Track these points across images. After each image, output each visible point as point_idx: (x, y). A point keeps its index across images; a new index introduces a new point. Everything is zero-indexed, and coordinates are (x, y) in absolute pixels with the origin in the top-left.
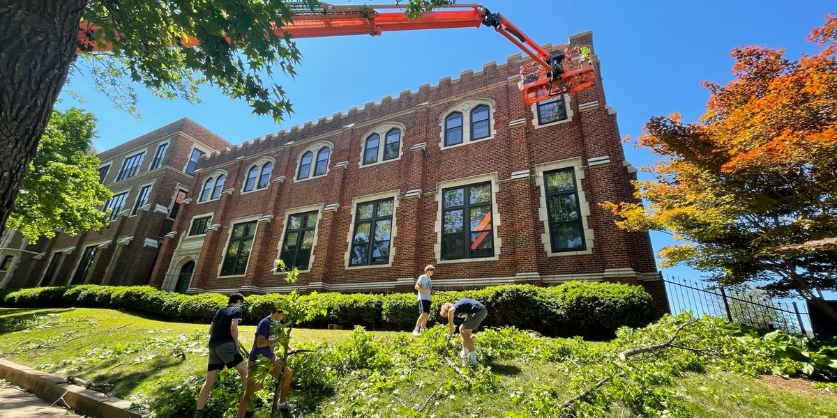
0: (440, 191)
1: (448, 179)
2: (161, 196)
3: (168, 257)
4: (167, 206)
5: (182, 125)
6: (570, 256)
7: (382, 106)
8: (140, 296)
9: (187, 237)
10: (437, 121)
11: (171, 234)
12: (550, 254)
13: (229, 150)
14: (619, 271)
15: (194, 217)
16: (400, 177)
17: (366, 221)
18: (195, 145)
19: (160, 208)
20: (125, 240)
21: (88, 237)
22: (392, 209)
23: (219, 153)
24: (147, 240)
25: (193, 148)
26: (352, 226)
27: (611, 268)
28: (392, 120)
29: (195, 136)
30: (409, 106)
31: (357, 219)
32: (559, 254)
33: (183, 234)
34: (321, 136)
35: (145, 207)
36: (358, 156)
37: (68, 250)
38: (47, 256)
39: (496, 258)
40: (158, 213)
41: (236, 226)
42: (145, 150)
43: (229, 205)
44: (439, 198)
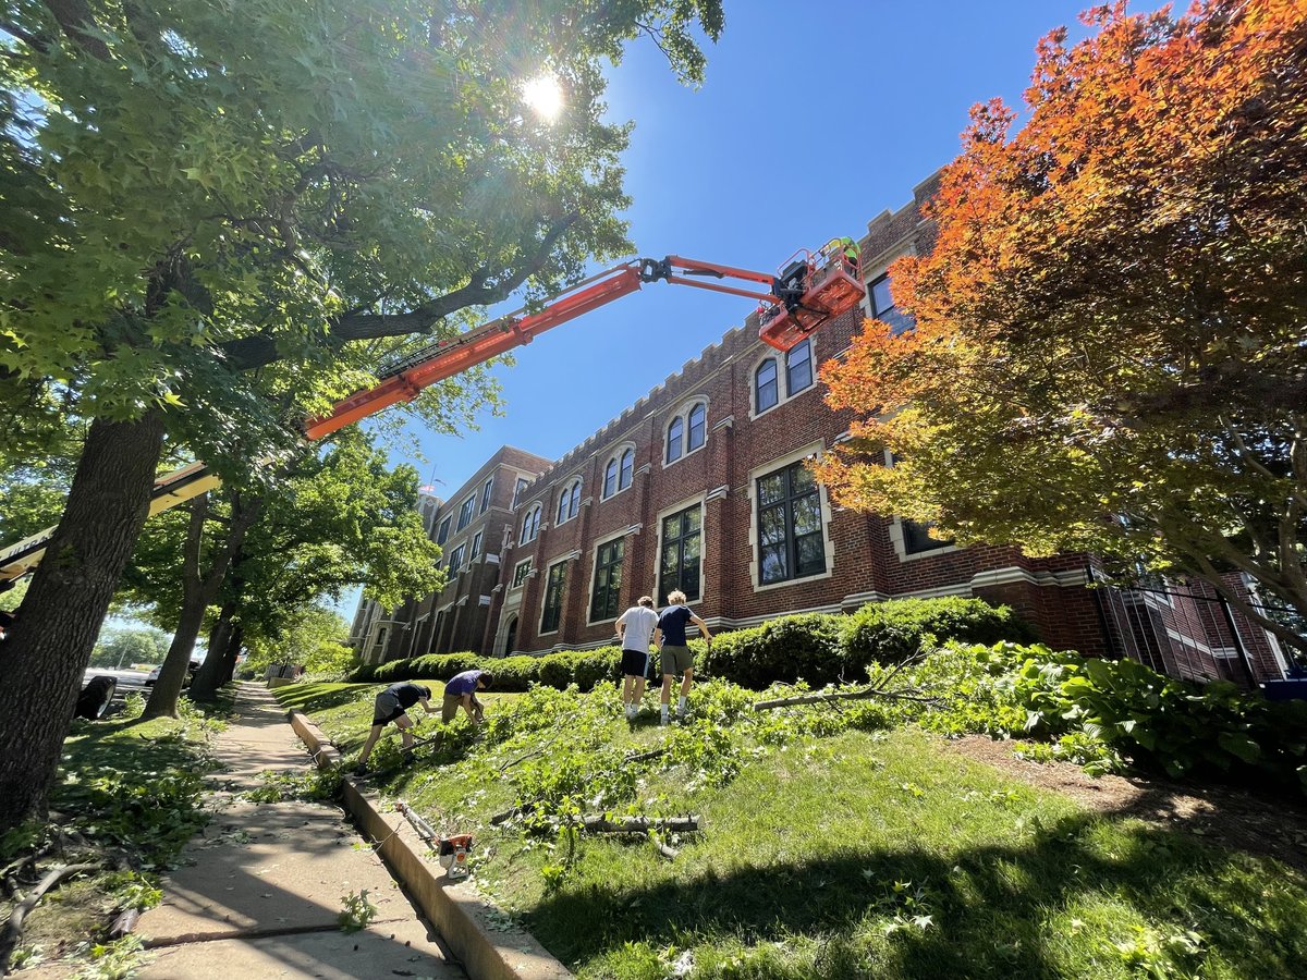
0: (754, 483)
1: (762, 462)
2: (492, 545)
3: (496, 615)
4: (498, 554)
5: (503, 455)
6: (934, 557)
7: (684, 376)
8: (460, 663)
9: (513, 589)
10: (745, 379)
11: (497, 589)
12: (903, 558)
13: (552, 468)
14: (996, 574)
15: (517, 564)
16: (706, 473)
17: (673, 543)
18: (519, 476)
19: (492, 558)
20: (462, 601)
21: (440, 599)
22: (699, 518)
23: (543, 474)
24: (482, 597)
25: (516, 479)
26: (659, 551)
27: (985, 570)
28: (694, 394)
29: (517, 465)
30: (713, 367)
31: (664, 539)
32: (917, 556)
33: (508, 586)
34: (624, 436)
35: (477, 560)
36: (660, 453)
37: (423, 618)
38: (412, 626)
39: (828, 574)
40: (490, 564)
41: (552, 568)
42: (476, 492)
43: (545, 542)
44: (752, 493)
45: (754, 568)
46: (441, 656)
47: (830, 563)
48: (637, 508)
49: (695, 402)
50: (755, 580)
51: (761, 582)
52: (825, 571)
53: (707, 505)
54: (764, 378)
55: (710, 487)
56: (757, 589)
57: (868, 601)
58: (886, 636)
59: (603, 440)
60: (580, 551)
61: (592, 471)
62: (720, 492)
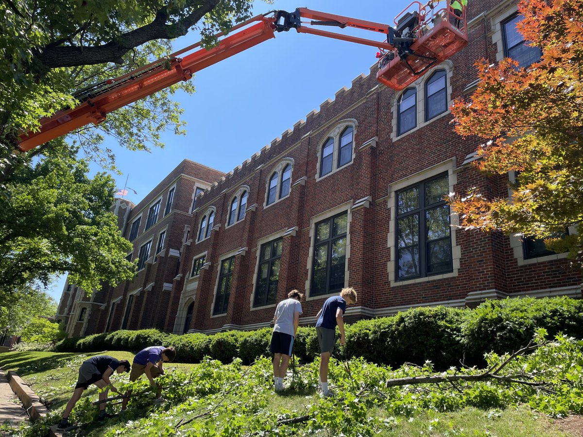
0: (393, 195)
1: (401, 177)
2: (174, 241)
3: (177, 299)
4: (179, 250)
5: (185, 167)
7: (336, 102)
9: (190, 278)
10: (389, 105)
11: (178, 277)
12: (521, 262)
13: (224, 179)
15: (195, 258)
16: (352, 185)
18: (197, 185)
19: (174, 253)
20: (149, 287)
21: (131, 285)
22: (345, 224)
23: (216, 184)
24: (165, 284)
25: (195, 188)
28: (344, 117)
29: (196, 176)
30: (361, 95)
32: (534, 261)
33: (187, 276)
35: (162, 253)
36: (314, 168)
37: (117, 300)
38: (108, 306)
39: (455, 274)
40: (172, 257)
41: (223, 261)
42: (161, 197)
43: (218, 240)
44: (391, 204)
45: (391, 267)
46: (131, 332)
47: (456, 265)
48: (294, 215)
49: (346, 124)
50: (392, 277)
51: (397, 278)
52: (452, 271)
53: (353, 213)
54: (405, 105)
55: (355, 198)
56: (393, 284)
57: (489, 298)
58: (503, 328)
59: (267, 156)
60: (246, 248)
61: (257, 183)
62: (363, 202)
